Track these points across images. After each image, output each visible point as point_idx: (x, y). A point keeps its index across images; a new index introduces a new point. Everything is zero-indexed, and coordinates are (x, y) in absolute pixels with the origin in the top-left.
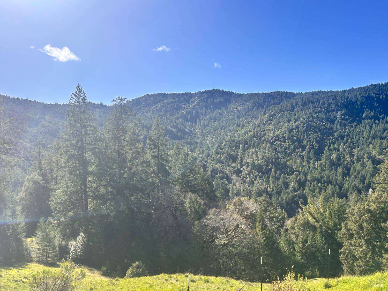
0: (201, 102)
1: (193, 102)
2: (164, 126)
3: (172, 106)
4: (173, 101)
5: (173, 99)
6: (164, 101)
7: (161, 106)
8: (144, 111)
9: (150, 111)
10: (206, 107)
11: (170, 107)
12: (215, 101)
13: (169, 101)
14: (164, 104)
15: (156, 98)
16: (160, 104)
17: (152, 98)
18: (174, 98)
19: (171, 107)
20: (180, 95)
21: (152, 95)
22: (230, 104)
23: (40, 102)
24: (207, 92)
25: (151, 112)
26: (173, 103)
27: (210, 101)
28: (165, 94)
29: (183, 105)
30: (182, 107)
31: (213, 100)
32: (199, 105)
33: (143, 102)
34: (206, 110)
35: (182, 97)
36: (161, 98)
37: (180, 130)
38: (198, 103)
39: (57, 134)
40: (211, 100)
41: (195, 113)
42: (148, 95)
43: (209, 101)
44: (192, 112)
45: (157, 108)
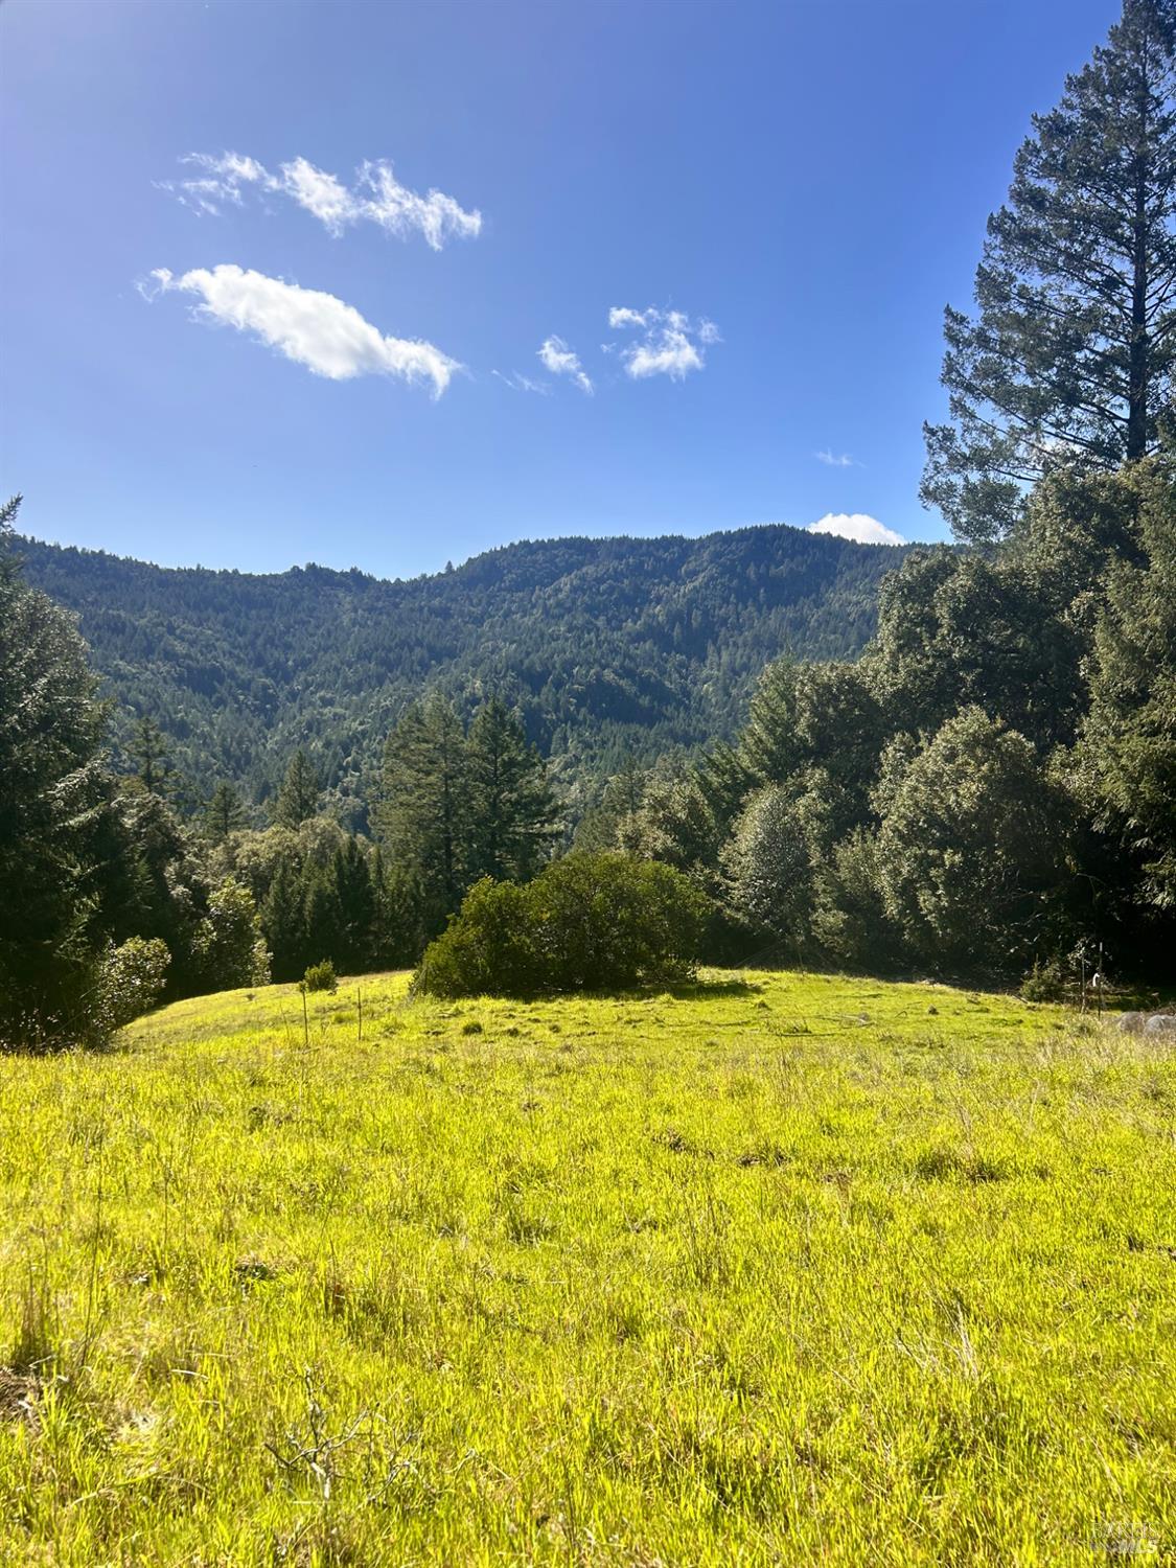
0: (722, 574)
1: (693, 574)
2: (592, 671)
3: (611, 590)
4: (615, 570)
5: (616, 563)
6: (584, 569)
7: (574, 590)
8: (514, 607)
9: (534, 606)
10: (743, 598)
11: (605, 592)
12: (773, 571)
13: (601, 570)
14: (583, 579)
15: (556, 556)
16: (572, 580)
17: (540, 557)
18: (620, 557)
19: (611, 594)
20: (644, 548)
21: (541, 545)
22: (832, 583)
24: (743, 535)
25: (537, 613)
26: (618, 576)
27: (757, 573)
28: (587, 540)
29: (654, 584)
30: (649, 592)
31: (768, 568)
32: (715, 587)
33: (509, 572)
34: (740, 606)
35: (649, 554)
36: (571, 556)
37: (645, 686)
38: (712, 578)
40: (758, 567)
41: (699, 619)
42: (526, 544)
43: (751, 572)
44: (689, 614)
45: (560, 596)
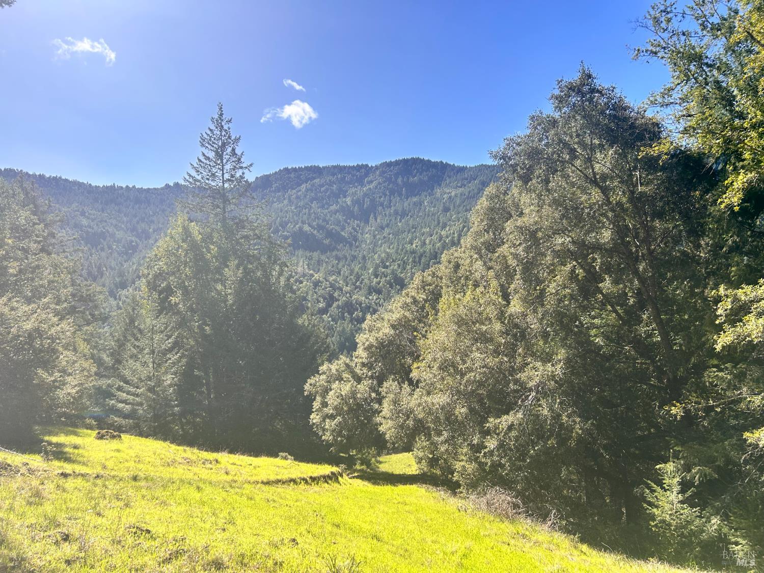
0: (384, 182)
1: (371, 182)
2: (297, 226)
3: (327, 190)
4: (330, 181)
5: (331, 177)
6: (315, 181)
7: (307, 190)
8: (275, 200)
9: (284, 199)
10: (392, 193)
11: (324, 191)
12: (411, 179)
13: (323, 181)
14: (313, 185)
15: (301, 175)
16: (306, 186)
17: (292, 175)
18: (333, 174)
19: (326, 193)
20: (347, 170)
21: (295, 170)
22: (440, 185)
23: (83, 183)
24: (397, 163)
25: (286, 202)
26: (331, 184)
27: (403, 181)
28: (318, 167)
29: (350, 187)
30: (347, 191)
31: (408, 179)
32: (380, 188)
33: (276, 183)
34: (392, 197)
35: (349, 173)
36: (309, 174)
37: (330, 234)
38: (379, 183)
39: (102, 240)
40: (403, 178)
41: (368, 203)
42: (286, 169)
43: (400, 180)
44: (364, 201)
45: (299, 193)
